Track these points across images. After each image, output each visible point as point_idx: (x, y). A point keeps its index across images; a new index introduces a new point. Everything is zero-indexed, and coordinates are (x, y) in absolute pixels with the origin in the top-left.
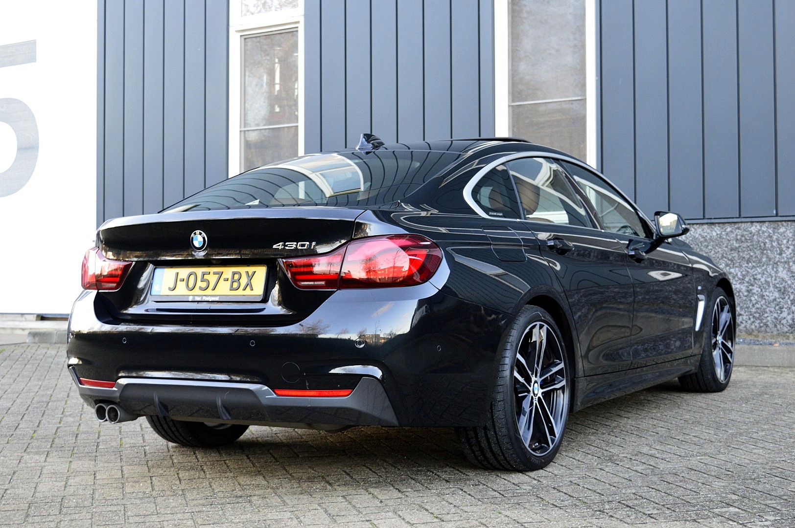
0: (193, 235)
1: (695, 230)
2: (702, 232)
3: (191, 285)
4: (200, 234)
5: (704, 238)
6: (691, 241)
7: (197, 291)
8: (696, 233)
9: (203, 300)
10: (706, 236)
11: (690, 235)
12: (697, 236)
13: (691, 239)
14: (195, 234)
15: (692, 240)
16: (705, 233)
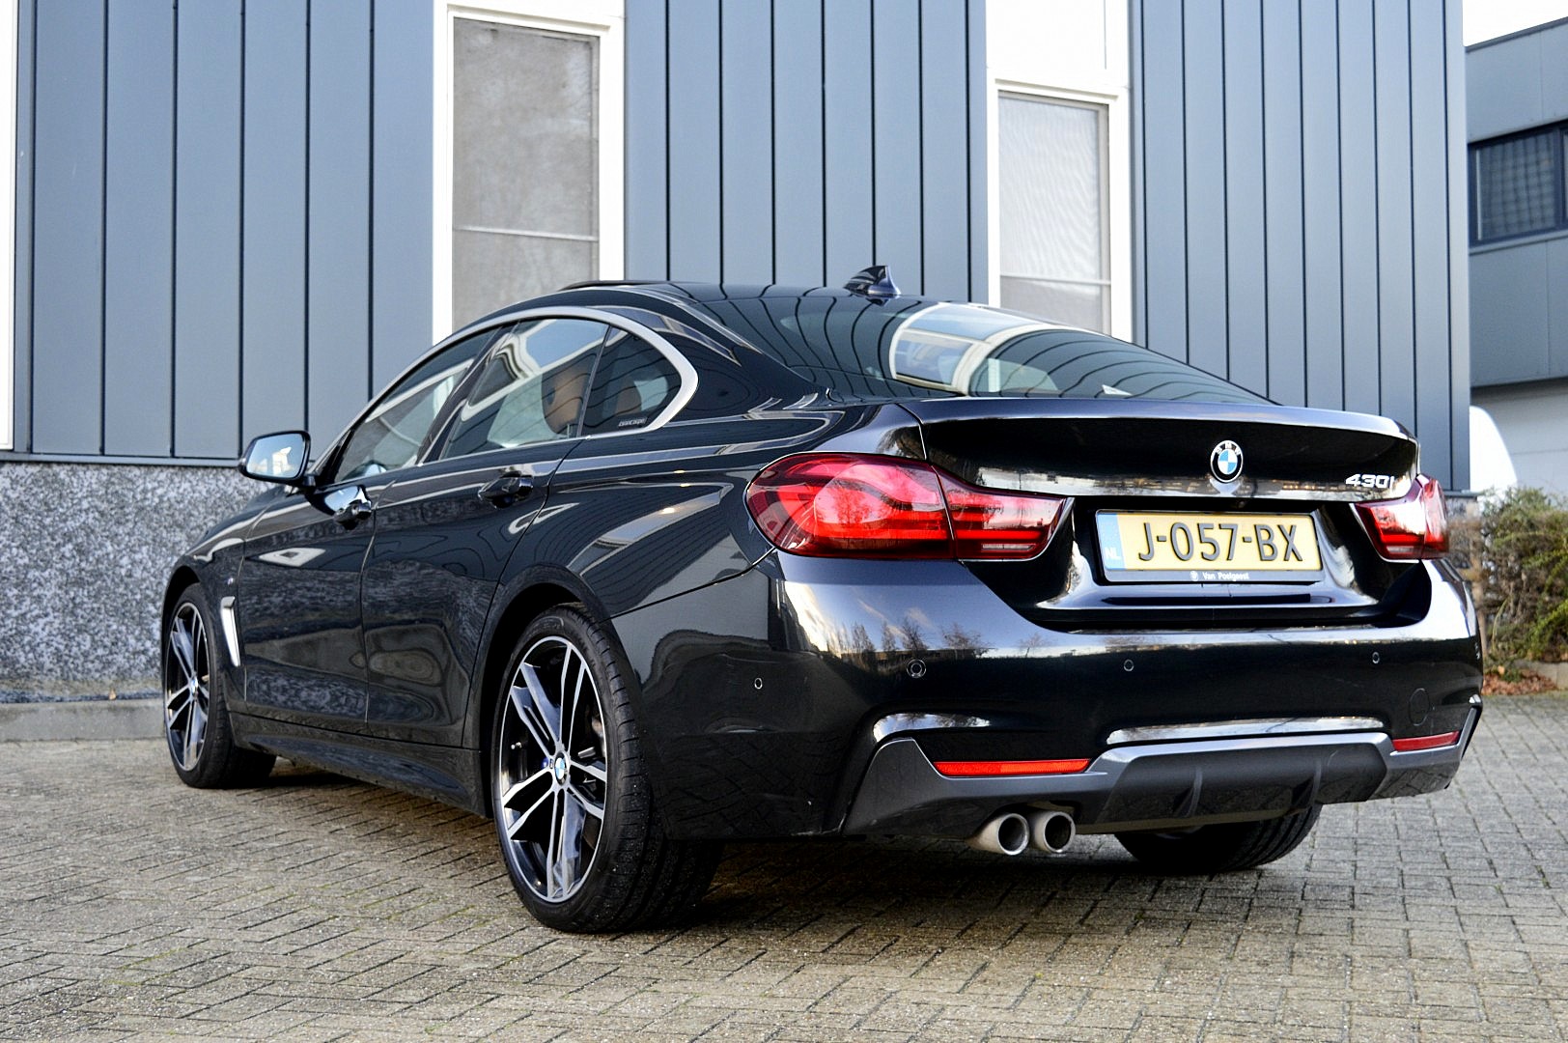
0: (1217, 449)
1: (227, 479)
2: (240, 485)
3: (1183, 548)
4: (1234, 448)
5: (243, 495)
6: (218, 501)
7: (1196, 562)
8: (230, 485)
9: (1220, 579)
10: (248, 492)
11: (217, 489)
12: (230, 490)
13: (218, 495)
14: (1223, 447)
15: (219, 498)
16: (245, 485)
